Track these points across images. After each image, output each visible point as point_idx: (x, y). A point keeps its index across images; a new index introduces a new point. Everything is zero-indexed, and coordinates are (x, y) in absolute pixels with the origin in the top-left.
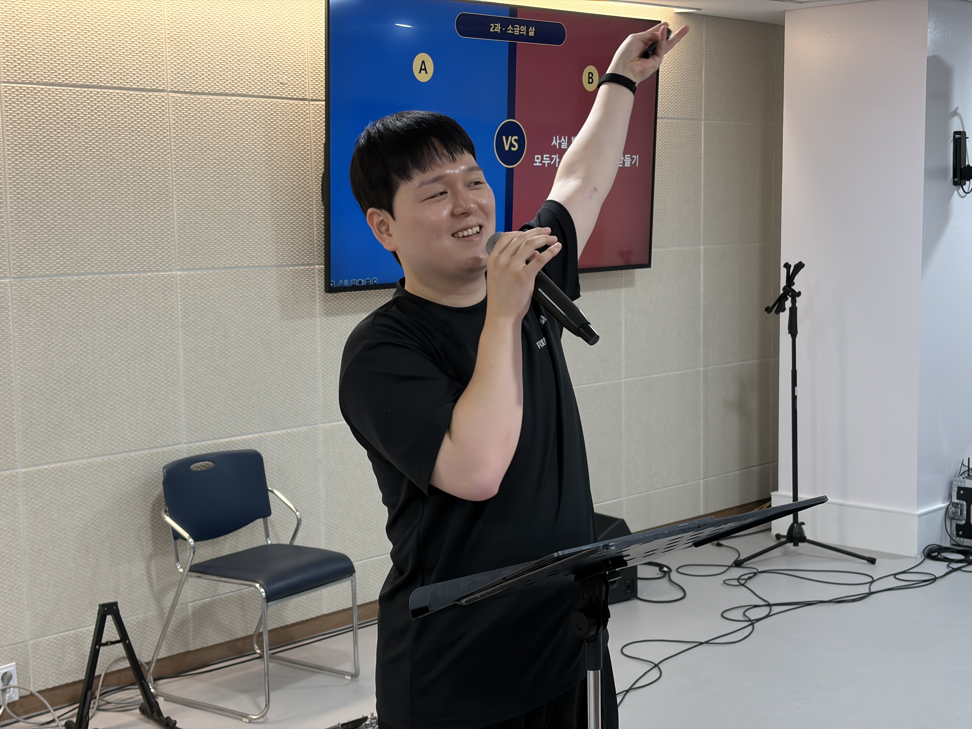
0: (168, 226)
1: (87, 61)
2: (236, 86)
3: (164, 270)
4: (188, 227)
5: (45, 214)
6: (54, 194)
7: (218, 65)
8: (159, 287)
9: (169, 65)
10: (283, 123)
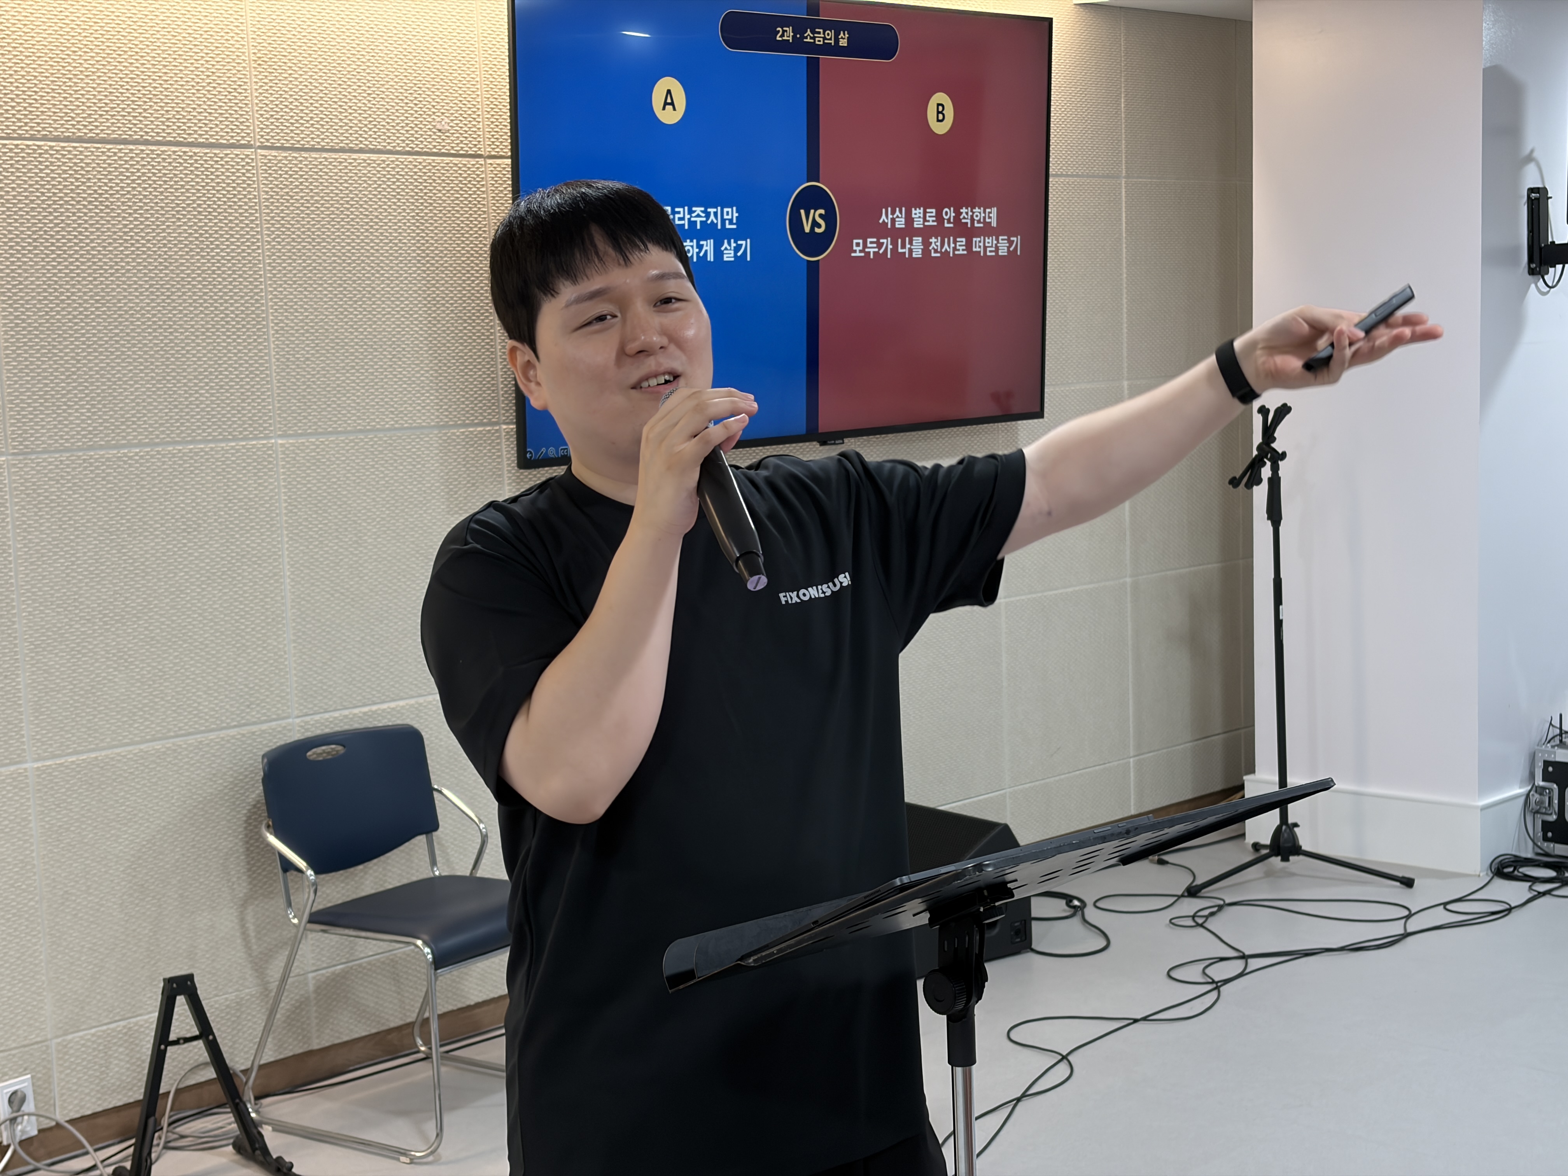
0: (262, 365)
1: (123, 101)
2: (366, 136)
3: (256, 438)
4: (293, 367)
5: (61, 351)
6: (75, 317)
7: (336, 102)
8: (249, 464)
9: (257, 104)
10: (444, 194)
